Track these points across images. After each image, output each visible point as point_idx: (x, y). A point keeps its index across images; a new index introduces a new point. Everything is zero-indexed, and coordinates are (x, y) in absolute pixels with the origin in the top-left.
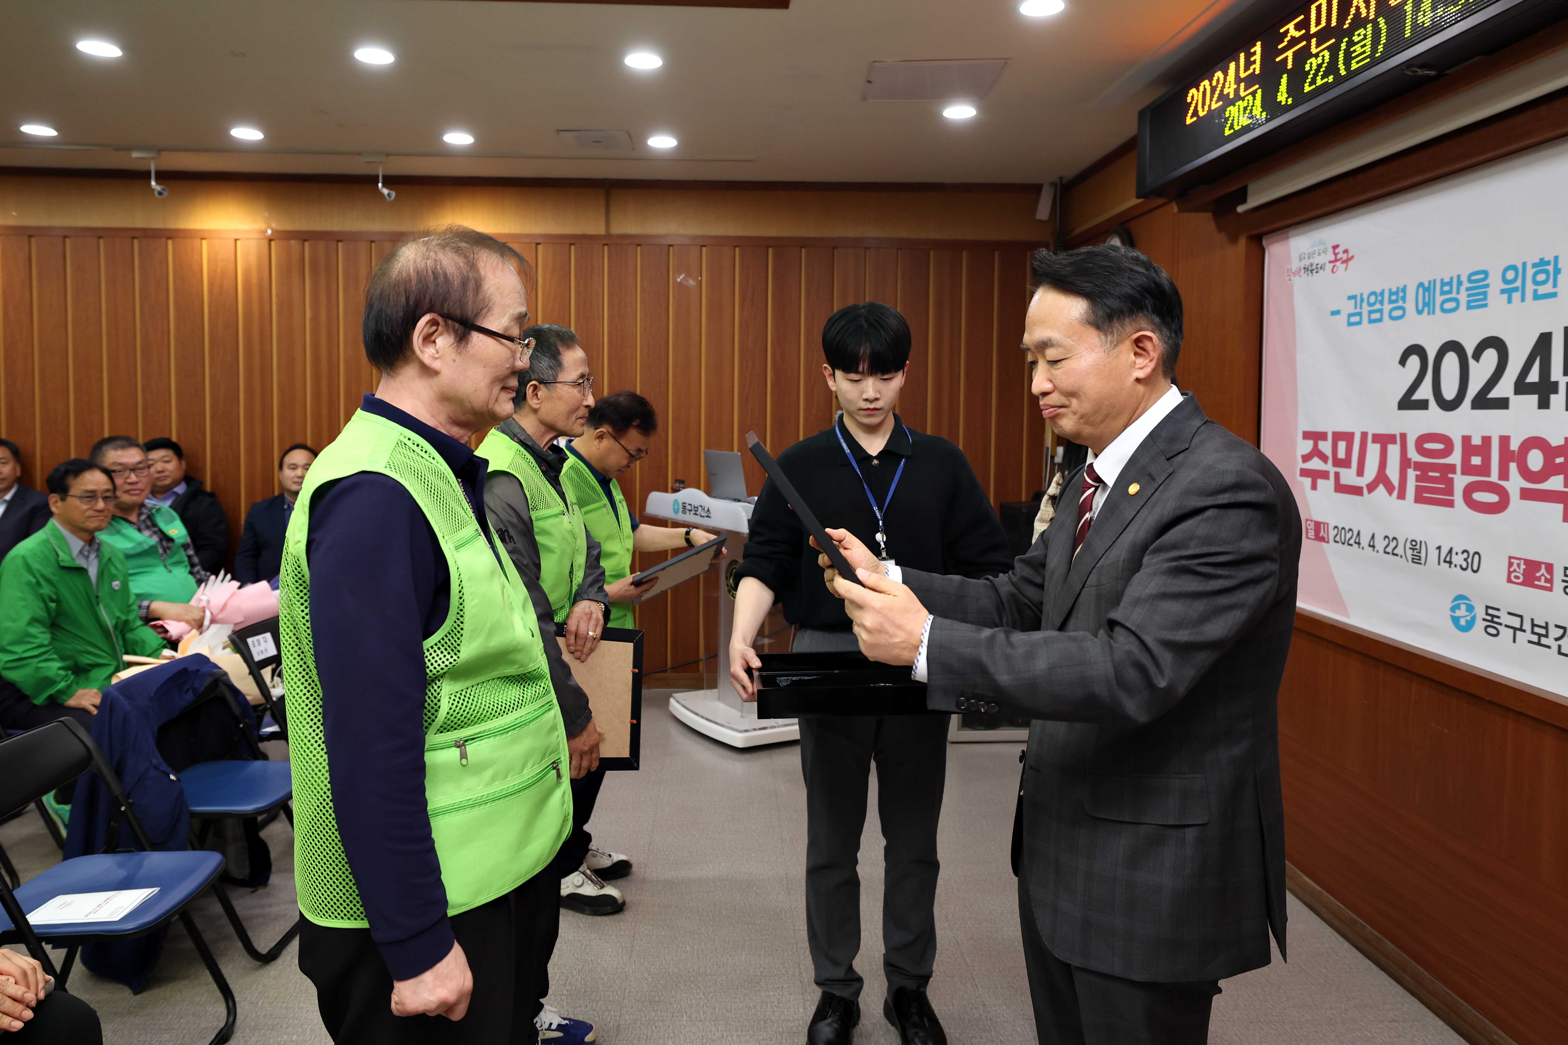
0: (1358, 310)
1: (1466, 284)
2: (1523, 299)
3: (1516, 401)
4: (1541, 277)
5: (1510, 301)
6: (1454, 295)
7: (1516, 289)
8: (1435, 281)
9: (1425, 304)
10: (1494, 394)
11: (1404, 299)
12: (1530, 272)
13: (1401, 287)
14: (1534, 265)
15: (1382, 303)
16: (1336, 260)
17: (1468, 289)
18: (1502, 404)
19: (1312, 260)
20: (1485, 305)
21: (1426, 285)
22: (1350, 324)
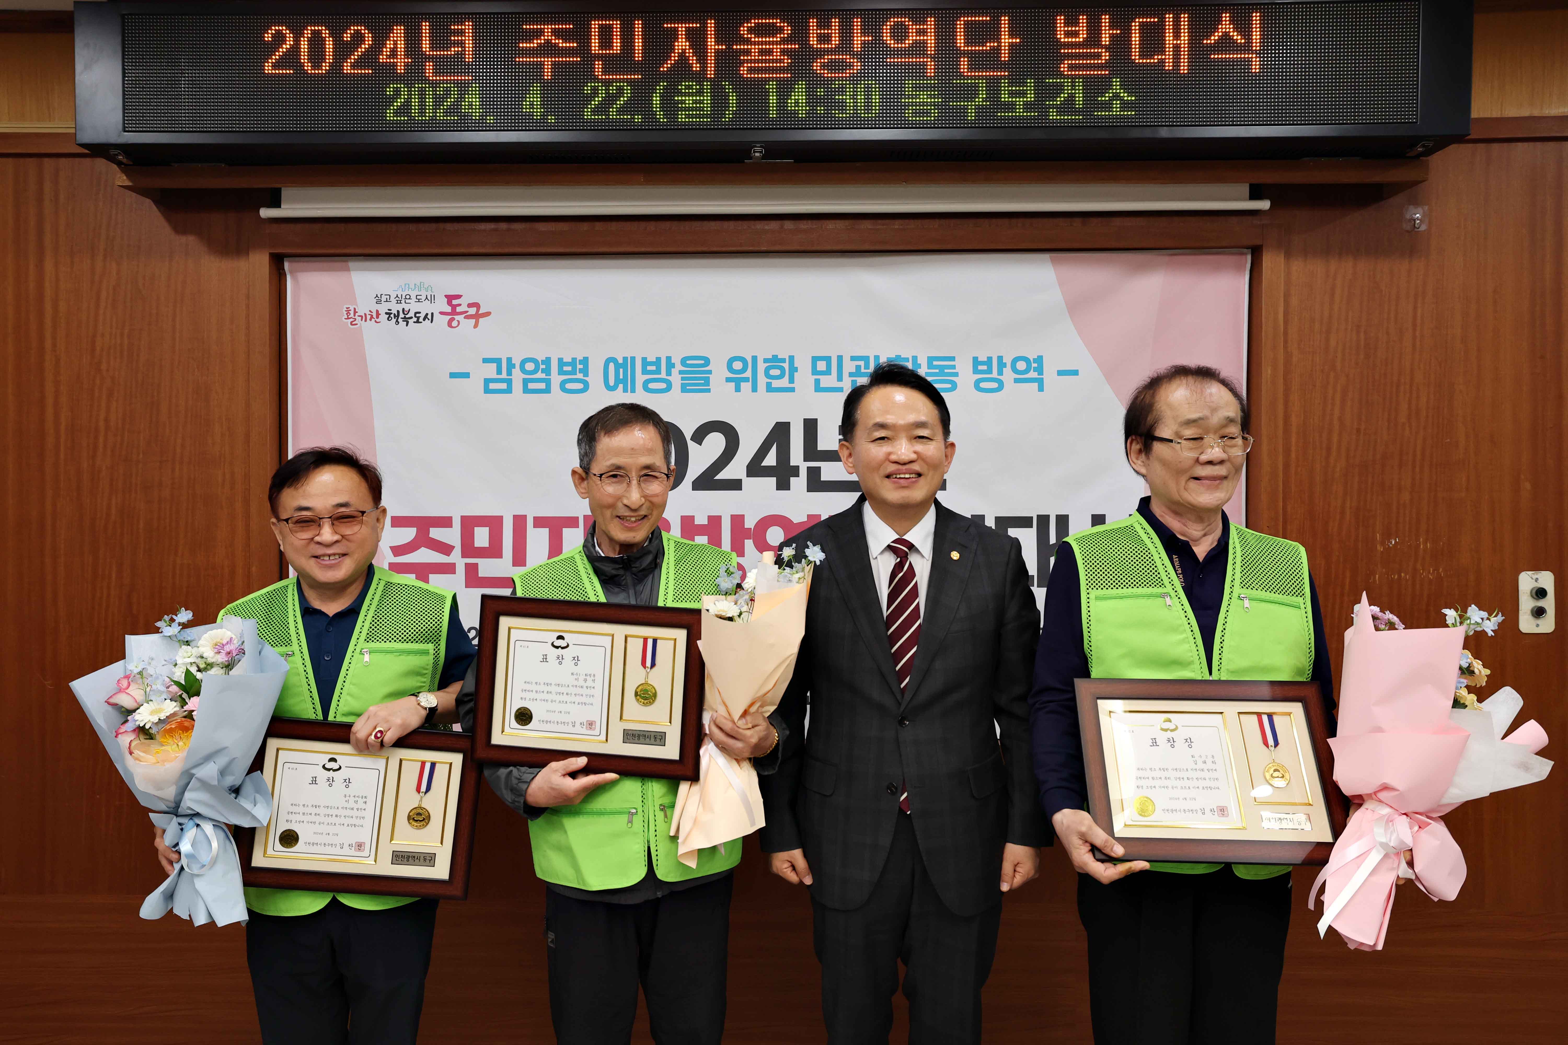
0: (504, 375)
1: (679, 367)
2: (754, 389)
3: (749, 483)
4: (775, 372)
5: (738, 389)
6: (663, 375)
7: (746, 380)
8: (633, 359)
9: (617, 381)
10: (724, 475)
11: (585, 371)
12: (761, 367)
13: (580, 357)
14: (766, 361)
15: (547, 371)
16: (454, 312)
17: (681, 372)
18: (735, 485)
19: (403, 305)
20: (709, 391)
21: (621, 361)
22: (487, 391)
